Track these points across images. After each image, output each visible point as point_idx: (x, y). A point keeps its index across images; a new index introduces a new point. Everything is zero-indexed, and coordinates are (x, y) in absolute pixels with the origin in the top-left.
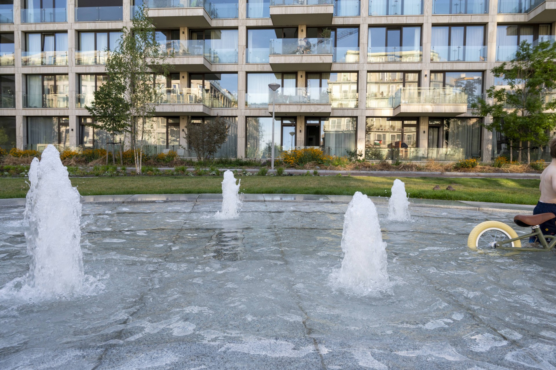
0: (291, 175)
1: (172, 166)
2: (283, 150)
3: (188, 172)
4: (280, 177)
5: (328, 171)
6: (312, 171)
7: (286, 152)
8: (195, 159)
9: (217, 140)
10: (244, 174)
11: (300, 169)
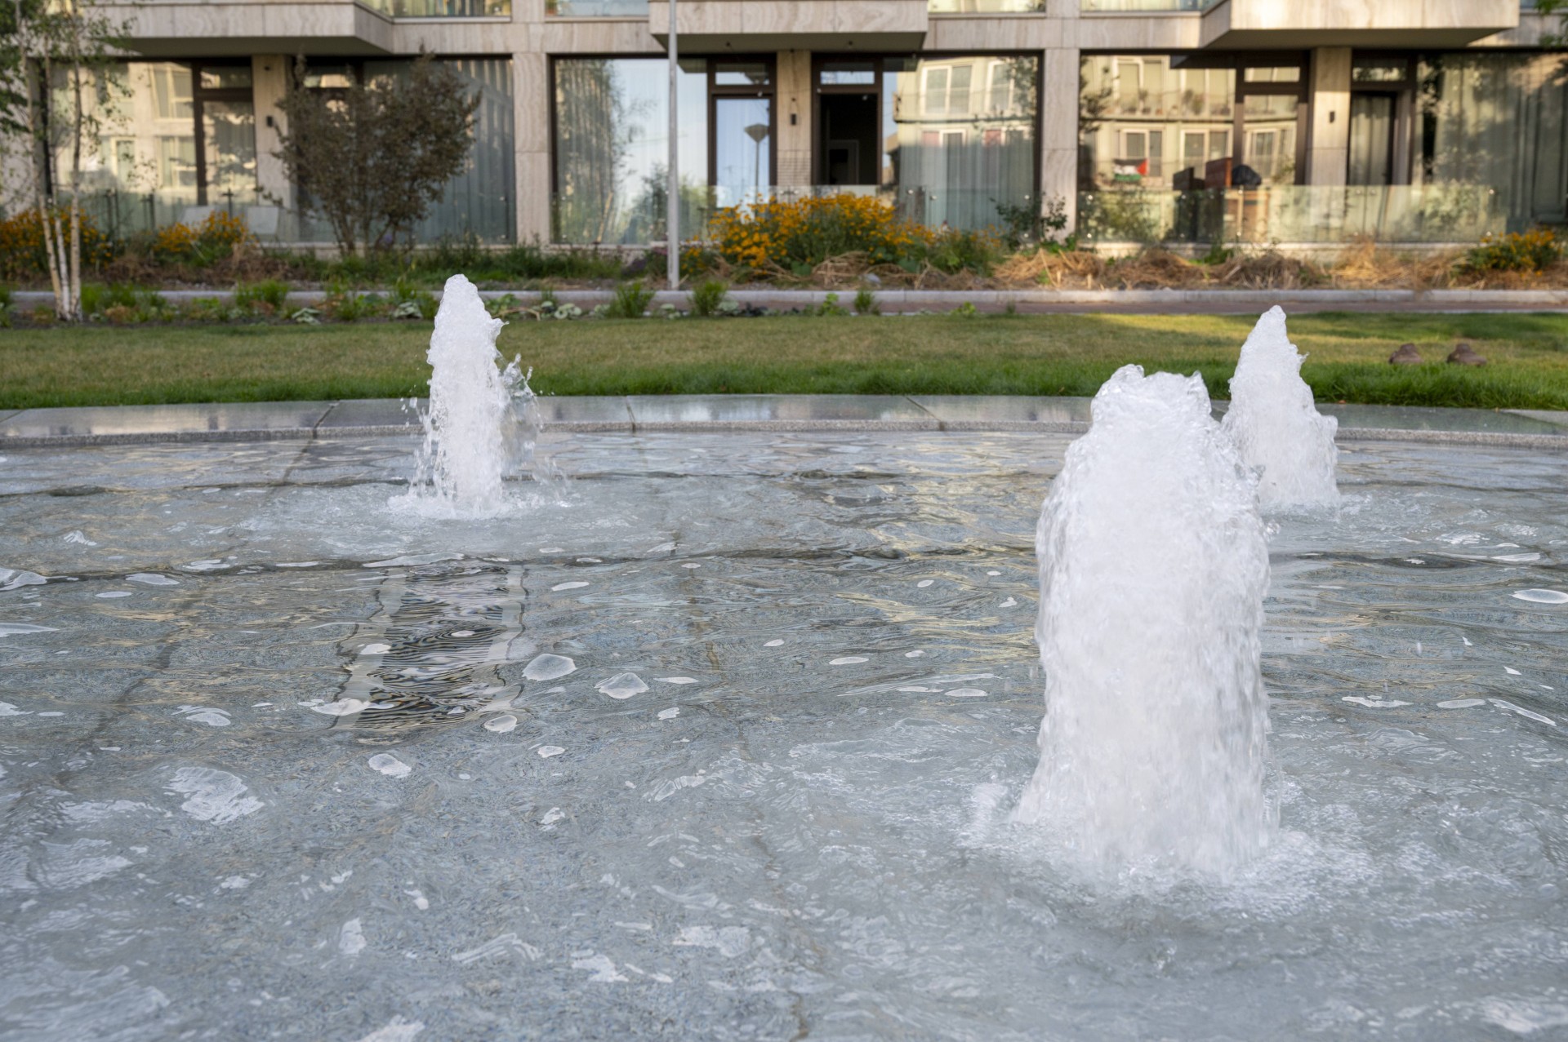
0: (753, 311)
1: (224, 284)
2: (720, 205)
3: (296, 306)
4: (705, 323)
5: (917, 295)
6: (847, 295)
7: (732, 212)
8: (328, 250)
9: (423, 162)
10: (549, 310)
11: (793, 285)
